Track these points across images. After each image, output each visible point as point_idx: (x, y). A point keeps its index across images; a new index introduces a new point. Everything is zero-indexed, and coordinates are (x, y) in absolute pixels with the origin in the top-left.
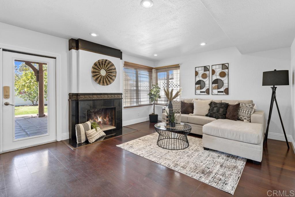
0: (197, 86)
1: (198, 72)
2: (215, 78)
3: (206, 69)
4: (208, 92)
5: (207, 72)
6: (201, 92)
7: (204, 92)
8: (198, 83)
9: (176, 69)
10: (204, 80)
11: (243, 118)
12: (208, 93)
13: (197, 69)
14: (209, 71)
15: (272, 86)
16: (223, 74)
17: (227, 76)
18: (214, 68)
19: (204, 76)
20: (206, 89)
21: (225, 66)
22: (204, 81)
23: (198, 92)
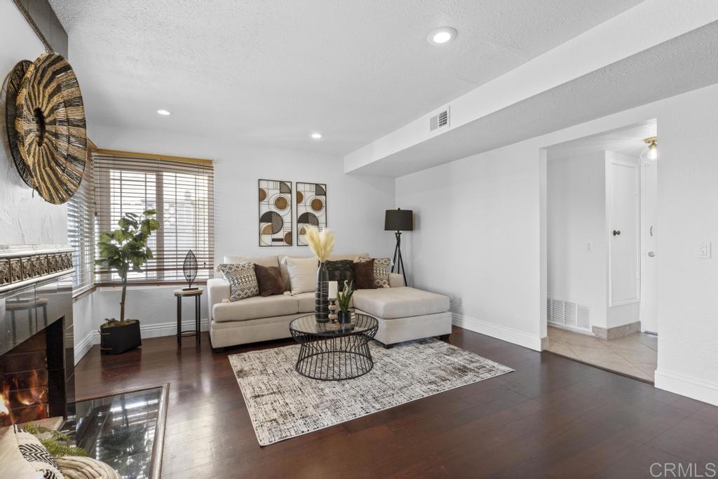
0: (264, 225)
1: (266, 190)
2: (302, 210)
3: (284, 186)
4: (288, 239)
5: (287, 196)
6: (274, 240)
7: (281, 240)
8: (267, 217)
9: (198, 172)
10: (281, 213)
11: (381, 283)
12: (290, 243)
13: (264, 185)
14: (290, 192)
15: (397, 232)
16: (317, 205)
17: (324, 209)
18: (301, 188)
19: (281, 203)
20: (285, 233)
21: (320, 190)
22: (279, 215)
23: (267, 239)
